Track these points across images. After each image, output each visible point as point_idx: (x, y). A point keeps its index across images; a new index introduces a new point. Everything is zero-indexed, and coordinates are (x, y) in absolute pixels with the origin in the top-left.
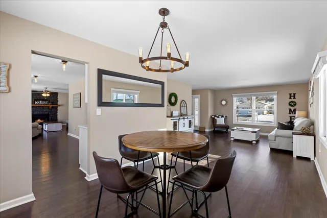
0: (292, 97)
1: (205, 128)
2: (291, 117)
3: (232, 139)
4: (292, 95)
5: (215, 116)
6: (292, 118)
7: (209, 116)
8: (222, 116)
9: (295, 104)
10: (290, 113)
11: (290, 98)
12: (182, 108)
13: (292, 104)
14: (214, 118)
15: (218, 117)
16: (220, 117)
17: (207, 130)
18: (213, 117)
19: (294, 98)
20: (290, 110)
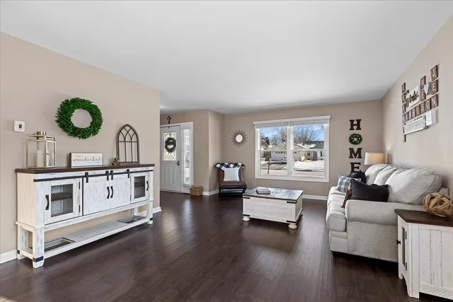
0: (355, 127)
1: (202, 189)
2: (353, 164)
3: (246, 219)
4: (355, 123)
5: (222, 164)
6: (355, 165)
7: (211, 164)
8: (236, 165)
9: (360, 138)
10: (351, 157)
11: (352, 129)
12: (121, 145)
13: (355, 139)
14: (219, 169)
15: (228, 167)
16: (232, 166)
17: (206, 193)
18: (218, 166)
19: (359, 128)
20: (352, 150)
